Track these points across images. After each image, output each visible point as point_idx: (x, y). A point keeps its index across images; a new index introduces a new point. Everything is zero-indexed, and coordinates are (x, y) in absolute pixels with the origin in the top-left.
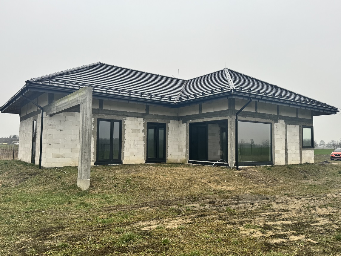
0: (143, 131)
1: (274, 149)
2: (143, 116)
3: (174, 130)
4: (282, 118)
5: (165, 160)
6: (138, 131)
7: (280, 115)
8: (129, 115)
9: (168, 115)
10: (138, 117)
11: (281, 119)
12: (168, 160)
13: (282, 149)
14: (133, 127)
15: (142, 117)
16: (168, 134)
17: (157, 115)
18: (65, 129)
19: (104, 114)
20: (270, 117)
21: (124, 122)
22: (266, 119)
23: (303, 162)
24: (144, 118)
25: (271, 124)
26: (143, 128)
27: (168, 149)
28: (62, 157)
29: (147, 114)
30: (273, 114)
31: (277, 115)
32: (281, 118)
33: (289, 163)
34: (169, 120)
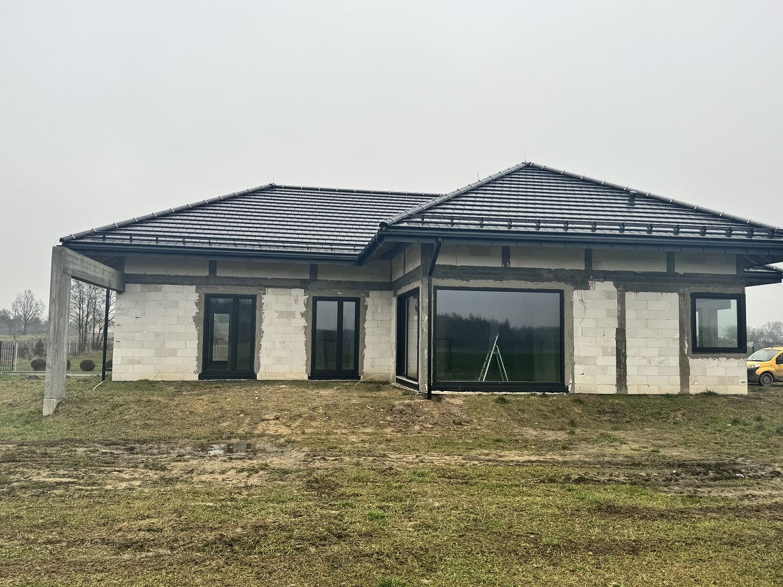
0: (303, 315)
1: (572, 354)
2: (303, 284)
3: (379, 311)
4: (605, 276)
5: (358, 373)
6: (291, 315)
7: (594, 268)
8: (272, 284)
9: (365, 280)
10: (291, 287)
11: (602, 279)
12: (365, 374)
13: (605, 354)
14: (282, 307)
15: (301, 287)
16: (365, 320)
17: (338, 282)
18: (144, 314)
19: (219, 285)
20: (557, 275)
21: (261, 298)
22: (543, 281)
23: (694, 389)
24: (306, 289)
25: (561, 292)
26: (303, 309)
27: (365, 351)
28: (139, 363)
29: (314, 279)
30: (567, 268)
31: (584, 269)
32: (599, 278)
33: (632, 390)
34: (367, 291)
